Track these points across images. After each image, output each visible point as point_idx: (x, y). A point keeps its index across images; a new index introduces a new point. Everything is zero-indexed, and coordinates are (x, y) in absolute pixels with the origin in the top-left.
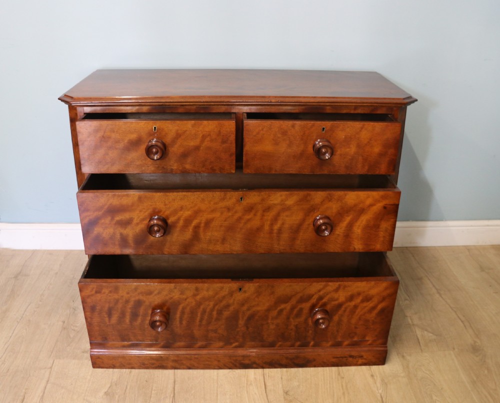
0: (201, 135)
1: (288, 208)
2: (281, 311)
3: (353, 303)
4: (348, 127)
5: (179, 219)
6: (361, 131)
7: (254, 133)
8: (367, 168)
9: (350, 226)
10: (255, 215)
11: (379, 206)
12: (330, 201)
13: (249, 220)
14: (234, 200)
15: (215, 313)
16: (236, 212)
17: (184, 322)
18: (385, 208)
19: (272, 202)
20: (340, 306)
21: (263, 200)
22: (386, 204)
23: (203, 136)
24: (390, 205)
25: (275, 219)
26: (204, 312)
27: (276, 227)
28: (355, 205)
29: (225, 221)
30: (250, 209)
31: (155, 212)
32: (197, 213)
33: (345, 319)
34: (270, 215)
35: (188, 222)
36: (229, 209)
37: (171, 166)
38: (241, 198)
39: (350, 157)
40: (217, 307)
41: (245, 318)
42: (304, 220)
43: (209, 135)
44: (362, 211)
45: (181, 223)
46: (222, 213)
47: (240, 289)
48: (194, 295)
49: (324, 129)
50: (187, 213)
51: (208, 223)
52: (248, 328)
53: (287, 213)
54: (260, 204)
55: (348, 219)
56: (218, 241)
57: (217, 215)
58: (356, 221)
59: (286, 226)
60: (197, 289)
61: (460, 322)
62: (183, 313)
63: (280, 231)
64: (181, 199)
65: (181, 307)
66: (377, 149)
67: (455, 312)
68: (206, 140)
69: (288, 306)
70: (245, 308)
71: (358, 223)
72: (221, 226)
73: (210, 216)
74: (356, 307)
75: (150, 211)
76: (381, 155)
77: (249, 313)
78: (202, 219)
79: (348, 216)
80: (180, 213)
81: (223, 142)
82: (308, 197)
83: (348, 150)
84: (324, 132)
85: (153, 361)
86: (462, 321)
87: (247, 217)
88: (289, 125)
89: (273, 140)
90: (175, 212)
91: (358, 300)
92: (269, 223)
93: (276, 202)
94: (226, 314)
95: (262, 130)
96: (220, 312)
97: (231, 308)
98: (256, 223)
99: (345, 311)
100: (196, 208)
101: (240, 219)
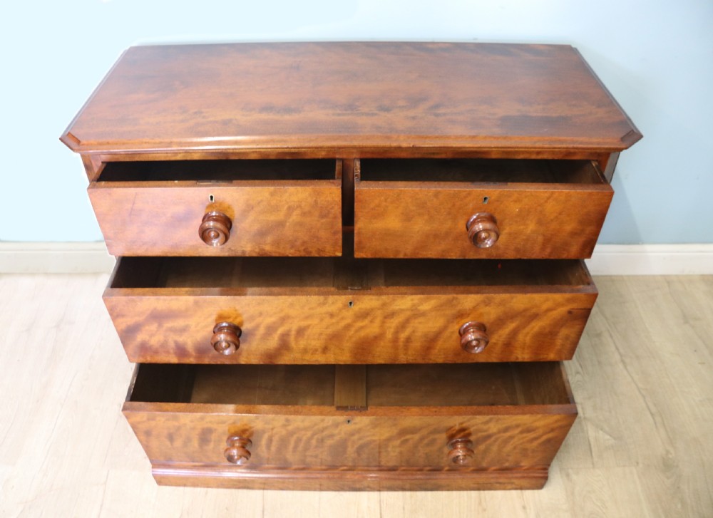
0: (286, 206)
1: (423, 314)
2: (407, 441)
3: (508, 434)
4: (526, 197)
5: (257, 327)
6: (546, 202)
7: (372, 206)
8: (548, 250)
9: (515, 333)
10: (371, 322)
11: (563, 310)
12: (487, 305)
13: (362, 328)
14: (339, 305)
15: (314, 442)
16: (343, 318)
17: (273, 449)
18: (570, 312)
19: (398, 307)
20: (489, 437)
21: (384, 305)
22: (573, 309)
23: (289, 208)
24: (577, 309)
25: (403, 326)
26: (299, 440)
27: (403, 336)
28: (525, 310)
29: (327, 328)
30: (364, 315)
31: (221, 318)
32: (284, 320)
33: (495, 448)
34: (393, 323)
35: (270, 330)
36: (332, 315)
37: (241, 247)
38: (351, 303)
39: (525, 237)
40: (316, 437)
41: (356, 446)
42: (445, 328)
43: (299, 206)
44: (535, 316)
45: (262, 331)
46: (322, 320)
47: (349, 421)
48: (284, 426)
49: (485, 199)
50: (269, 320)
51: (300, 332)
52: (359, 455)
53: (421, 319)
54: (379, 309)
55: (511, 326)
56: (316, 350)
57: (316, 321)
58: (524, 327)
59: (419, 334)
60: (287, 420)
61: (649, 416)
62: (270, 440)
63: (408, 340)
64: (259, 304)
65: (266, 436)
66: (569, 227)
67: (644, 397)
68: (295, 213)
69: (417, 437)
70: (356, 437)
71: (527, 330)
72: (321, 334)
73: (303, 324)
74: (512, 437)
75: (214, 317)
76: (574, 234)
77: (361, 442)
78: (294, 326)
79: (513, 322)
80: (258, 320)
81: (322, 216)
82: (454, 301)
83: (522, 227)
84: (486, 203)
85: (235, 483)
86: (652, 414)
87: (360, 324)
88: (431, 194)
89: (402, 214)
90: (252, 318)
91: (517, 431)
92: (392, 330)
93: (403, 307)
94: (329, 442)
95: (386, 200)
96: (322, 441)
97: (337, 438)
98: (373, 329)
99: (495, 441)
100: (282, 315)
101: (348, 327)
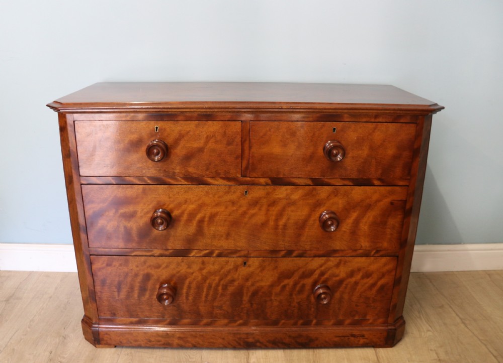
0: (205, 136)
1: (294, 203)
4: (360, 128)
5: (183, 213)
6: (373, 132)
7: (261, 134)
8: (380, 172)
9: (357, 222)
10: (260, 209)
11: (387, 200)
12: (335, 196)
13: (253, 215)
14: (238, 194)
15: (220, 288)
16: (240, 206)
17: (190, 299)
18: (392, 203)
19: (277, 196)
21: (268, 195)
22: (393, 200)
23: (207, 137)
24: (396, 200)
25: (280, 215)
26: (210, 286)
27: (281, 222)
28: (362, 201)
29: (229, 215)
30: (255, 203)
31: (159, 205)
32: (201, 206)
34: (275, 210)
35: (192, 216)
36: (233, 203)
38: (246, 192)
39: (363, 160)
40: (222, 283)
41: (250, 294)
42: (309, 216)
43: (214, 136)
44: (368, 207)
45: (185, 217)
46: (226, 207)
49: (334, 129)
50: (192, 207)
51: (212, 217)
52: (252, 305)
53: (292, 208)
54: (265, 198)
55: (354, 215)
56: (222, 236)
57: (221, 209)
58: (363, 217)
59: (292, 221)
62: (189, 287)
63: (285, 227)
65: (188, 280)
68: (210, 141)
71: (365, 220)
72: (225, 220)
73: (215, 210)
75: (154, 204)
77: (252, 289)
78: (206, 212)
79: (355, 212)
80: (184, 207)
81: (229, 144)
83: (360, 152)
84: (335, 132)
87: (252, 211)
88: (299, 125)
89: (281, 141)
90: (179, 205)
92: (274, 218)
93: (281, 197)
94: (231, 289)
95: (270, 130)
96: (225, 288)
98: (261, 216)
100: (200, 202)
101: (244, 214)
